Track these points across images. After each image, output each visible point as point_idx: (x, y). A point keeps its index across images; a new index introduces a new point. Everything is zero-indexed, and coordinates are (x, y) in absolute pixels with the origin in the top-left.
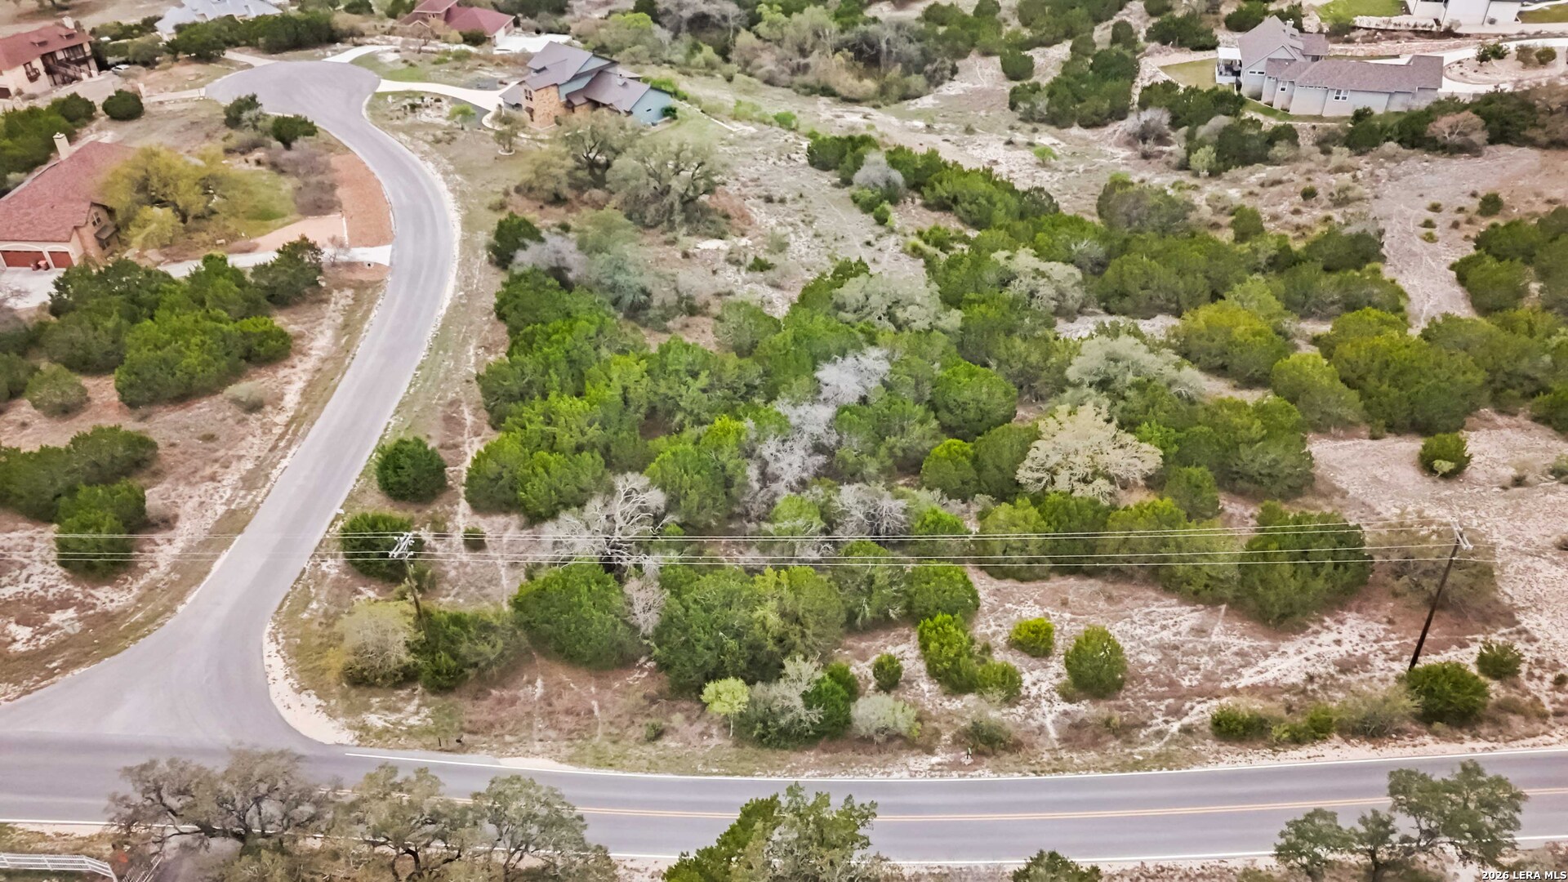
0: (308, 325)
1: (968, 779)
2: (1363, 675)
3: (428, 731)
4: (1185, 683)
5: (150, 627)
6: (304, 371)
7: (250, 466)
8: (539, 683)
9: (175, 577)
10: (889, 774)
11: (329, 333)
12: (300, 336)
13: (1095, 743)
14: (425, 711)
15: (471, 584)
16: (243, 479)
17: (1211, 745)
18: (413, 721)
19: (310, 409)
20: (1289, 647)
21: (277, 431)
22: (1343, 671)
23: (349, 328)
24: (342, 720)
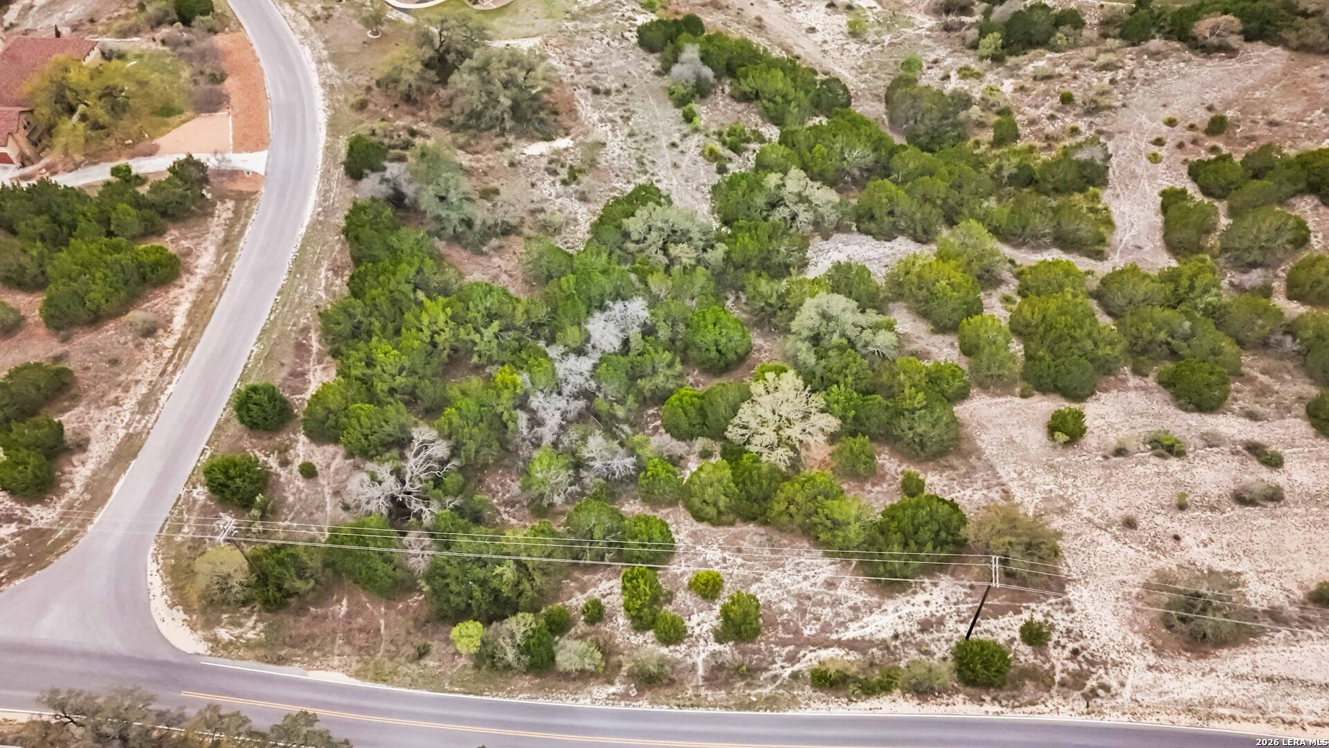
0: (196, 240)
1: (630, 708)
2: (936, 635)
3: (260, 645)
4: (806, 632)
5: (69, 544)
6: (190, 291)
7: (144, 390)
8: (345, 602)
9: (87, 497)
10: (577, 700)
11: (212, 249)
12: (189, 253)
13: (727, 684)
14: (260, 626)
15: (304, 510)
16: (140, 404)
17: (808, 690)
18: (251, 635)
19: (192, 332)
20: (889, 605)
21: (167, 354)
22: (922, 631)
23: (228, 244)
24: (200, 633)
